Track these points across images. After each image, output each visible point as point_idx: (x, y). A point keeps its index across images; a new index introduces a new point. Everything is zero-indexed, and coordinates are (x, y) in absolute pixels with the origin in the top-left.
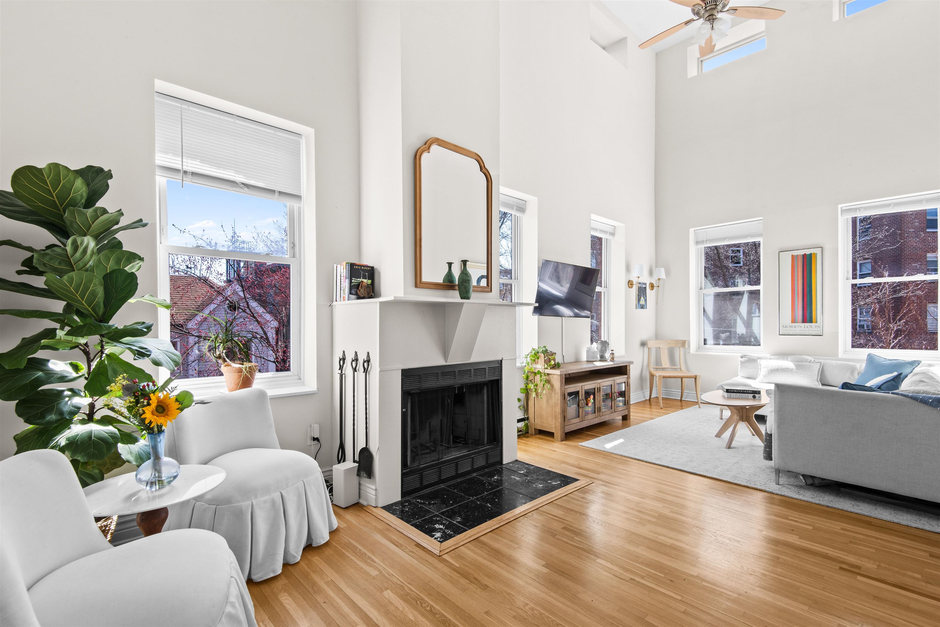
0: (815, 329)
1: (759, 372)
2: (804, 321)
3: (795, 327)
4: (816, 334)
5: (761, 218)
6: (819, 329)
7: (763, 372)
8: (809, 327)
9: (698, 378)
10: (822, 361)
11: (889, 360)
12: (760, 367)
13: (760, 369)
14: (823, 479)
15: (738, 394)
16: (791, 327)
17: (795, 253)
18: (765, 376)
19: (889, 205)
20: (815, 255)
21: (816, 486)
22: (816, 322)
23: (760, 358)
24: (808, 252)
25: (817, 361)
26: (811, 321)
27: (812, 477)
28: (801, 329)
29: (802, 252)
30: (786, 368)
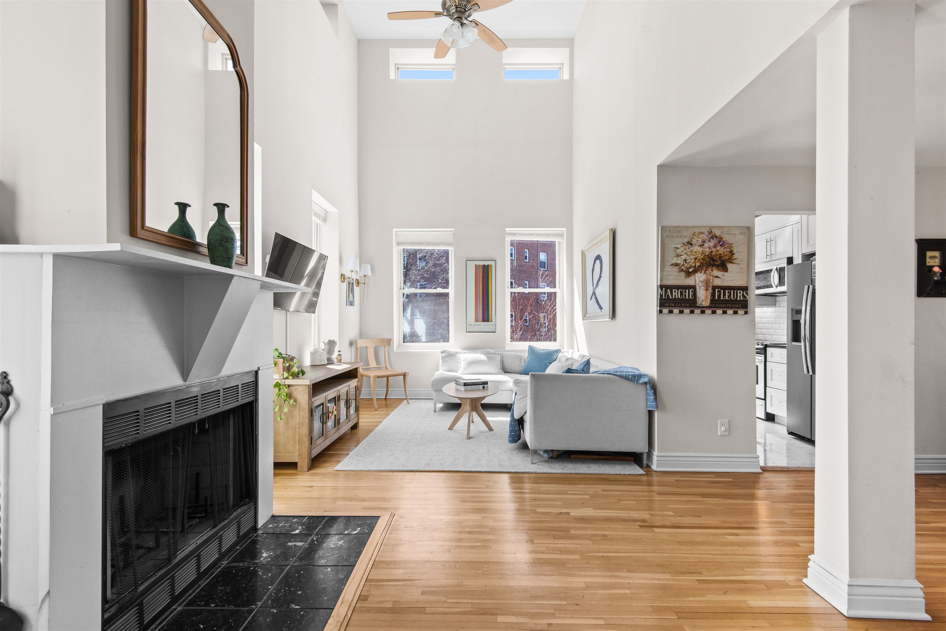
0: (491, 327)
1: (460, 365)
2: (484, 320)
3: (477, 325)
4: (491, 331)
5: (453, 229)
6: (492, 327)
7: (463, 365)
8: (487, 325)
9: (407, 375)
10: (500, 352)
11: (543, 350)
12: (459, 360)
13: (460, 362)
14: (558, 451)
15: (472, 386)
16: (475, 325)
17: (478, 263)
18: (465, 368)
19: (533, 234)
20: (491, 266)
21: (555, 458)
22: (492, 322)
23: (458, 353)
24: (486, 263)
25: (497, 353)
26: (488, 321)
27: (552, 451)
28: (481, 327)
29: (482, 263)
30: (480, 360)
